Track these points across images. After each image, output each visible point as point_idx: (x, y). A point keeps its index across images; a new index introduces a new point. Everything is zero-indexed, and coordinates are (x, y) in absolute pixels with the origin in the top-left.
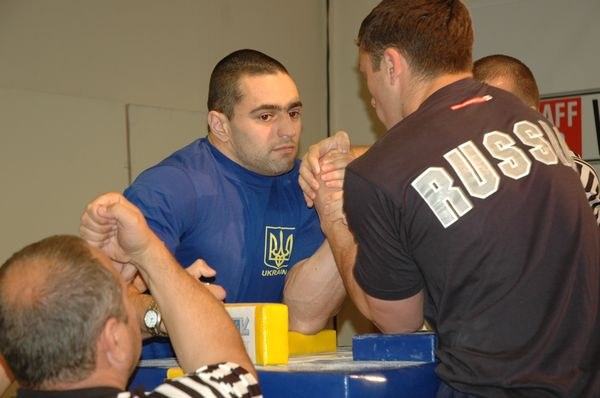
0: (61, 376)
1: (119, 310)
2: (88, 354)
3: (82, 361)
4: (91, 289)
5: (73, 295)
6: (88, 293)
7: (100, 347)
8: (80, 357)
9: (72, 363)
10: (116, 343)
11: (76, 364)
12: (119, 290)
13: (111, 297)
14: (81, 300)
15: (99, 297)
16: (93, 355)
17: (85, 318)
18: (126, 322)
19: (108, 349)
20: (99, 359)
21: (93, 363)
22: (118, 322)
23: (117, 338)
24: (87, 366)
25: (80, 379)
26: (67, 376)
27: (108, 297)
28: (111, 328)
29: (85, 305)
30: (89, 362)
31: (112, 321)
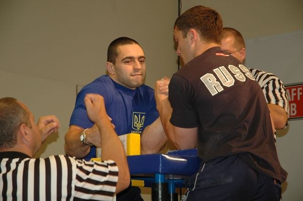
0: (4, 145)
1: (27, 122)
2: (14, 137)
3: (11, 139)
4: (14, 112)
6: (13, 113)
9: (8, 140)
10: (26, 134)
14: (11, 116)
15: (17, 115)
18: (31, 127)
21: (16, 141)
22: (26, 126)
24: (14, 142)
25: (11, 147)
26: (6, 145)
28: (24, 126)
29: (11, 118)
30: (14, 140)
31: (23, 125)
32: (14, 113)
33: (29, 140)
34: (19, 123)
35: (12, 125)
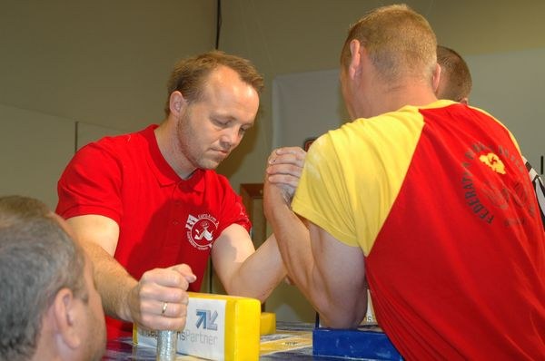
1: (76, 282)
2: (29, 332)
3: (19, 340)
4: (41, 245)
5: (16, 249)
7: (46, 326)
8: (17, 334)
9: (5, 342)
10: (70, 324)
11: (11, 345)
12: (79, 261)
13: (67, 263)
14: (28, 258)
15: (50, 260)
16: (36, 334)
17: (29, 282)
18: (86, 301)
19: (58, 330)
20: (42, 342)
21: (33, 346)
22: (74, 296)
23: (72, 319)
27: (63, 264)
28: (67, 296)
29: (29, 266)
30: (29, 344)
31: (65, 292)
32: (39, 251)
33: (77, 341)
34: (52, 286)
35: (30, 290)
